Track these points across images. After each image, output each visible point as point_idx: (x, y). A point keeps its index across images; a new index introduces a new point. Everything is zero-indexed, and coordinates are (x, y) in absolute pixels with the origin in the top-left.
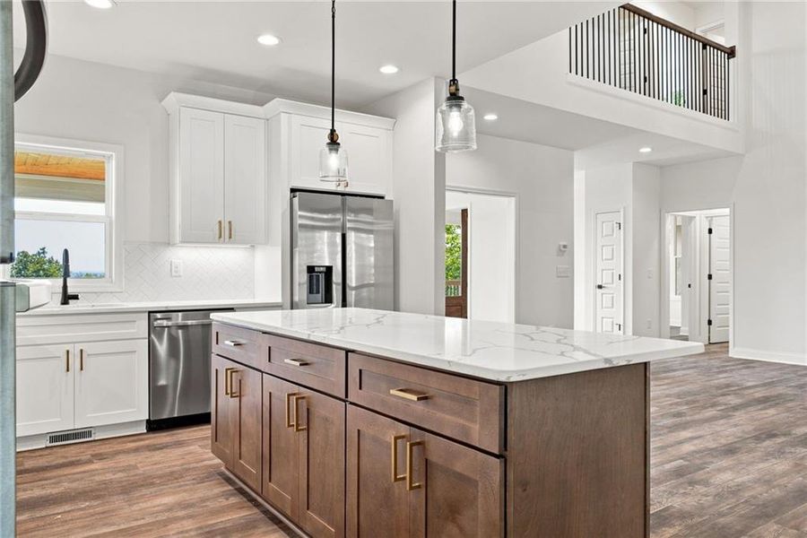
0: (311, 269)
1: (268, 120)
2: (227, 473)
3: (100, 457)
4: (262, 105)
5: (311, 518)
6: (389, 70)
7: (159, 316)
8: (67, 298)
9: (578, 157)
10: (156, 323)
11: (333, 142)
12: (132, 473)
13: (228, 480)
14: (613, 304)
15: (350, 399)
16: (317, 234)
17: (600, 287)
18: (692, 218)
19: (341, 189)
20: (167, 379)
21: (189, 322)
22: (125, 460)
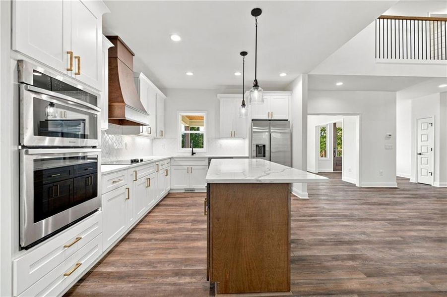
0: (257, 146)
6: (283, 75)
8: (193, 154)
9: (399, 94)
14: (428, 162)
16: (263, 133)
17: (420, 154)
19: (270, 118)
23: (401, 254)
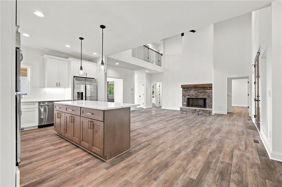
0: (78, 93)
1: (68, 62)
2: (58, 134)
3: (26, 134)
4: (67, 58)
5: (74, 138)
6: (95, 54)
7: (41, 103)
9: (135, 72)
10: (41, 104)
11: (81, 68)
12: (34, 136)
13: (58, 135)
14: (142, 99)
15: (81, 116)
16: (81, 85)
17: (140, 96)
18: (156, 84)
19: (85, 77)
20: (43, 116)
21: (49, 104)
22: (33, 134)
23: (149, 129)
